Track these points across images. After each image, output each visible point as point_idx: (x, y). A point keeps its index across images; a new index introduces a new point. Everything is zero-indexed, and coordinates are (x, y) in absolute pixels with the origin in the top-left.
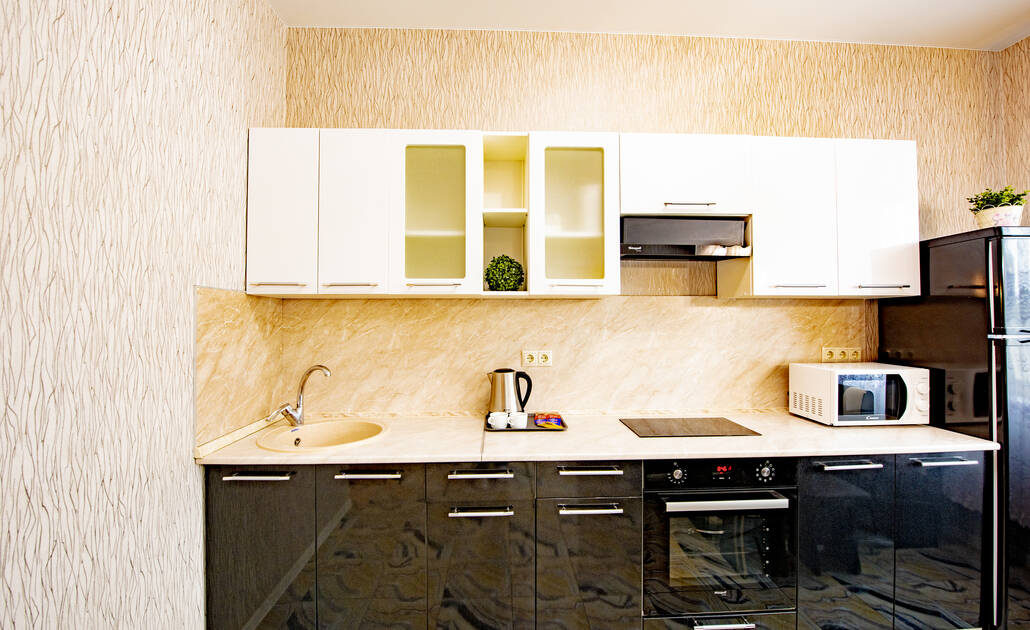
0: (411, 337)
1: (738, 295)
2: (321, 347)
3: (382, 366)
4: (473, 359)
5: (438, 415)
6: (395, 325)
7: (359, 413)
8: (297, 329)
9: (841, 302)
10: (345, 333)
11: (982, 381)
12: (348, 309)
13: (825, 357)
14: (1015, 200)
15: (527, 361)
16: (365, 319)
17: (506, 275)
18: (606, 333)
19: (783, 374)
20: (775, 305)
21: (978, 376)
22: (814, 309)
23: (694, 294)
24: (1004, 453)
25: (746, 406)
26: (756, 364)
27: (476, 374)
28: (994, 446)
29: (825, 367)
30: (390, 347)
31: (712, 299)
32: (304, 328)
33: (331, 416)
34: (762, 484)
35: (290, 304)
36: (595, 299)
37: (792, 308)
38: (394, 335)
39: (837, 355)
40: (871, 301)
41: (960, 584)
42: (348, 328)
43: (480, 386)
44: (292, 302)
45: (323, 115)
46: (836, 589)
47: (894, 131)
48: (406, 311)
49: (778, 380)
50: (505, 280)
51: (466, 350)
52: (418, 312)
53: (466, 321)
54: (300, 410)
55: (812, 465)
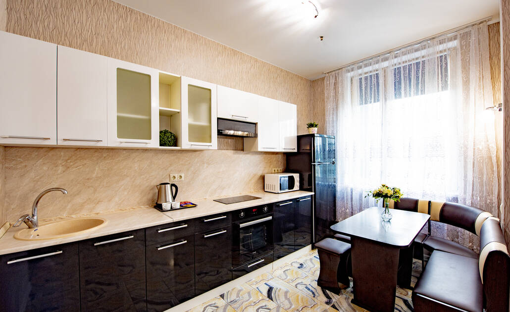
0: (108, 169)
1: (252, 150)
2: (40, 178)
3: (89, 187)
4: (145, 180)
5: (126, 210)
6: (97, 163)
7: (73, 216)
8: (19, 166)
9: (277, 153)
10: (60, 169)
11: (310, 176)
12: (62, 154)
13: (273, 172)
14: (316, 126)
15: (172, 179)
16: (77, 160)
17: (169, 139)
18: (206, 165)
19: (263, 178)
20: (260, 154)
21: (309, 175)
22: (270, 155)
23: (236, 149)
24: (315, 195)
25: (252, 190)
26: (255, 175)
27: (147, 187)
28: (313, 193)
29: (276, 175)
30: (94, 176)
31: (242, 152)
32: (26, 166)
33: (51, 220)
34: (265, 213)
35: (13, 150)
36: (201, 151)
37: (265, 155)
38: (97, 169)
39: (276, 171)
40: (285, 153)
41: (304, 236)
42: (62, 165)
43: (149, 193)
44: (14, 149)
45: (41, 30)
46: (277, 247)
47: (290, 100)
48: (104, 155)
49: (261, 181)
50: (169, 141)
51: (141, 175)
52: (112, 156)
53: (141, 161)
54: (35, 217)
55: (276, 204)
